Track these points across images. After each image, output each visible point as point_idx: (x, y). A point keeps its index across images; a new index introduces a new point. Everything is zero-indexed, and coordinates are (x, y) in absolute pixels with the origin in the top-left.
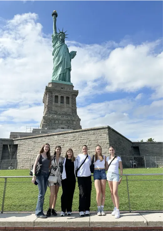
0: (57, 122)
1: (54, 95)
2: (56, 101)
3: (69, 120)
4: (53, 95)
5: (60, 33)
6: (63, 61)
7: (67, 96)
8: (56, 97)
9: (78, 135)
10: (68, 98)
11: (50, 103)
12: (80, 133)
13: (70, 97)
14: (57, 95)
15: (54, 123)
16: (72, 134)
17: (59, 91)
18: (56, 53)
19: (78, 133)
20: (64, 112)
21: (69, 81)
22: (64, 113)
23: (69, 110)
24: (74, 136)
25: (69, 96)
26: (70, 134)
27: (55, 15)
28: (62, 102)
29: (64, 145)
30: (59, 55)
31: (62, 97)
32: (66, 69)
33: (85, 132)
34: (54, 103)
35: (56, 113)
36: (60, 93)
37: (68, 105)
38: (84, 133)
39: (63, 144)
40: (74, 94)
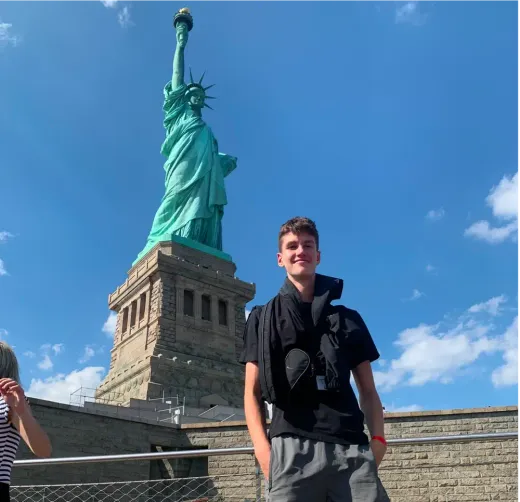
0: (194, 382)
1: (181, 286)
2: (189, 310)
3: (231, 381)
4: (177, 286)
5: (191, 86)
6: (206, 179)
7: (222, 296)
8: (189, 294)
9: (478, 426)
10: (223, 304)
11: (170, 312)
12: (486, 419)
13: (231, 301)
14: (191, 287)
15: (184, 386)
16: (453, 422)
17: (199, 278)
18: (184, 146)
19: (477, 420)
20: (212, 349)
21: (219, 246)
22: (214, 353)
23: (226, 346)
24: (464, 427)
25: (225, 299)
26: (446, 422)
27: (186, 21)
28: (206, 316)
29: (426, 457)
30: (191, 155)
31: (206, 299)
32: (212, 206)
33: (506, 418)
34: (180, 315)
35: (188, 351)
36: (202, 285)
37: (223, 328)
38: (500, 419)
39: (425, 454)
40: (242, 293)
